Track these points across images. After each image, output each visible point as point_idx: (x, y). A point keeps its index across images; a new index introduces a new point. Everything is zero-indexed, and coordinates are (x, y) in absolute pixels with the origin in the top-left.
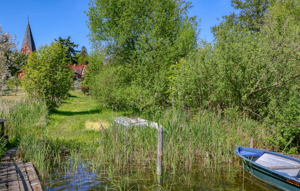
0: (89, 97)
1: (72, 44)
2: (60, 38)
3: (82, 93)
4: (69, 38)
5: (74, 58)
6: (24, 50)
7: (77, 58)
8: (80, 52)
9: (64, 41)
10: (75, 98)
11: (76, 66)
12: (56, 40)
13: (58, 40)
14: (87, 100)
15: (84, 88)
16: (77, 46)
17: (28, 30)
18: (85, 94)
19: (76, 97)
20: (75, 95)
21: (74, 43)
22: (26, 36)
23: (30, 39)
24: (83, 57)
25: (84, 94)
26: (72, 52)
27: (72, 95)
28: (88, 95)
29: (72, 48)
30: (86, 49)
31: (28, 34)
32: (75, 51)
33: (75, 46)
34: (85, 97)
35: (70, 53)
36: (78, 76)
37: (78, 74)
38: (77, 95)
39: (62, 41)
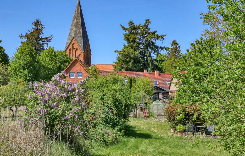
0: (186, 139)
1: (152, 34)
2: (131, 23)
3: (169, 125)
4: (148, 22)
5: (156, 60)
6: (70, 49)
7: (162, 61)
8: (167, 49)
9: (139, 28)
10: (146, 141)
11: (159, 75)
12: (124, 28)
13: (127, 27)
14: (182, 147)
15: (172, 112)
16: (162, 37)
17: (78, 14)
18: (175, 130)
19: (147, 136)
20: (148, 132)
21: (156, 32)
22: (74, 24)
23: (81, 29)
24: (172, 60)
25: (172, 130)
26: (152, 49)
27: (138, 132)
28: (185, 131)
29: (152, 42)
30: (179, 45)
31: (77, 21)
32: (157, 47)
33: (158, 37)
34: (177, 137)
35: (149, 50)
36: (163, 93)
37: (163, 90)
38: (154, 131)
39: (135, 28)
